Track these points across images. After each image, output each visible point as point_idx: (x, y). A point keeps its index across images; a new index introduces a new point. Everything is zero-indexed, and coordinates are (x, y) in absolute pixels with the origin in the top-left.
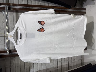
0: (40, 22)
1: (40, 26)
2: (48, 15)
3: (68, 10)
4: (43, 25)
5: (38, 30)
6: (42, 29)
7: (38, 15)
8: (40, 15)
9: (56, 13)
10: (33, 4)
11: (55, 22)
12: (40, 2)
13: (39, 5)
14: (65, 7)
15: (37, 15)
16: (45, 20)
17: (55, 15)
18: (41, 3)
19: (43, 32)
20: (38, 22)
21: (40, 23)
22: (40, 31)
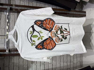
3: (68, 12)
10: (34, 6)
12: (41, 4)
13: (40, 6)
14: (66, 9)
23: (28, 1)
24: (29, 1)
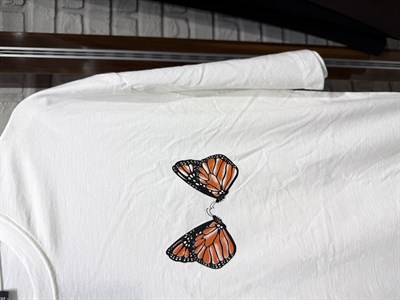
0: (191, 167)
1: (192, 208)
2: (260, 98)
4: (219, 198)
5: (170, 252)
6: (210, 234)
7: (174, 105)
8: (191, 102)
9: (329, 87)
11: (331, 160)
12: (187, 20)
13: (183, 35)
15: (162, 106)
16: (241, 151)
17: (326, 97)
18: (193, 26)
19: (221, 265)
20: (177, 167)
21: (192, 181)
22: (193, 258)
23: (108, 10)
24: (114, 9)
